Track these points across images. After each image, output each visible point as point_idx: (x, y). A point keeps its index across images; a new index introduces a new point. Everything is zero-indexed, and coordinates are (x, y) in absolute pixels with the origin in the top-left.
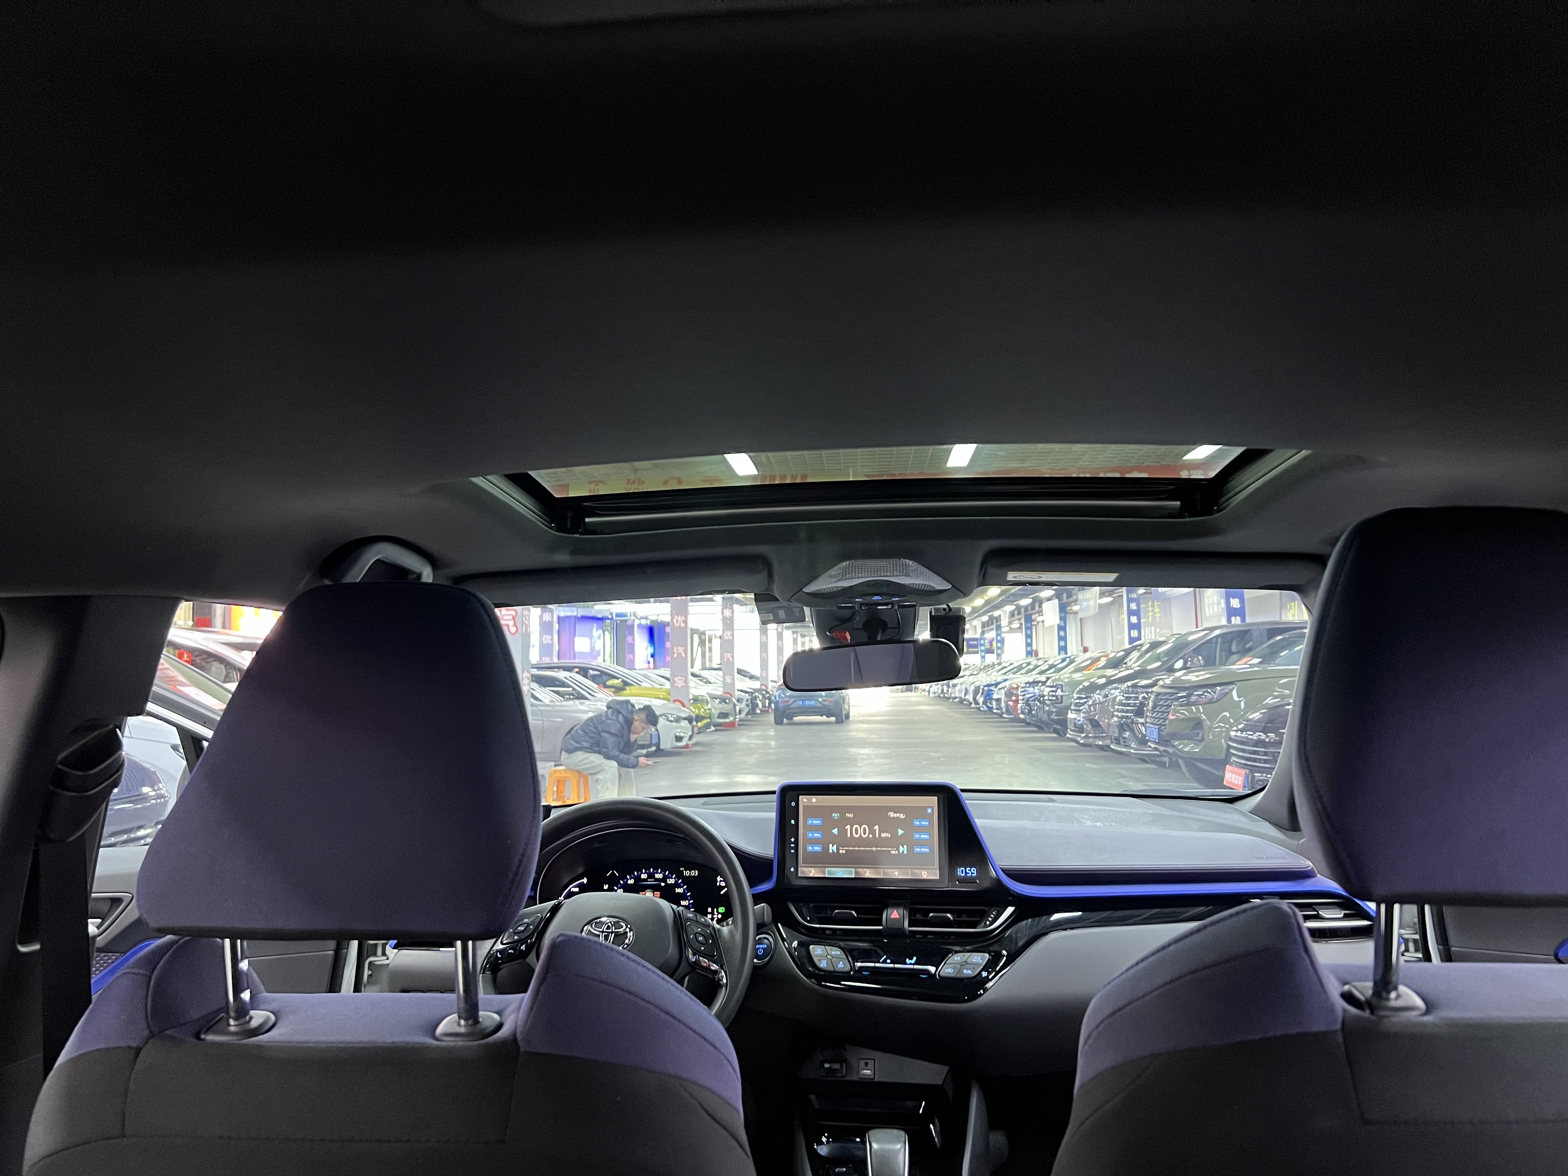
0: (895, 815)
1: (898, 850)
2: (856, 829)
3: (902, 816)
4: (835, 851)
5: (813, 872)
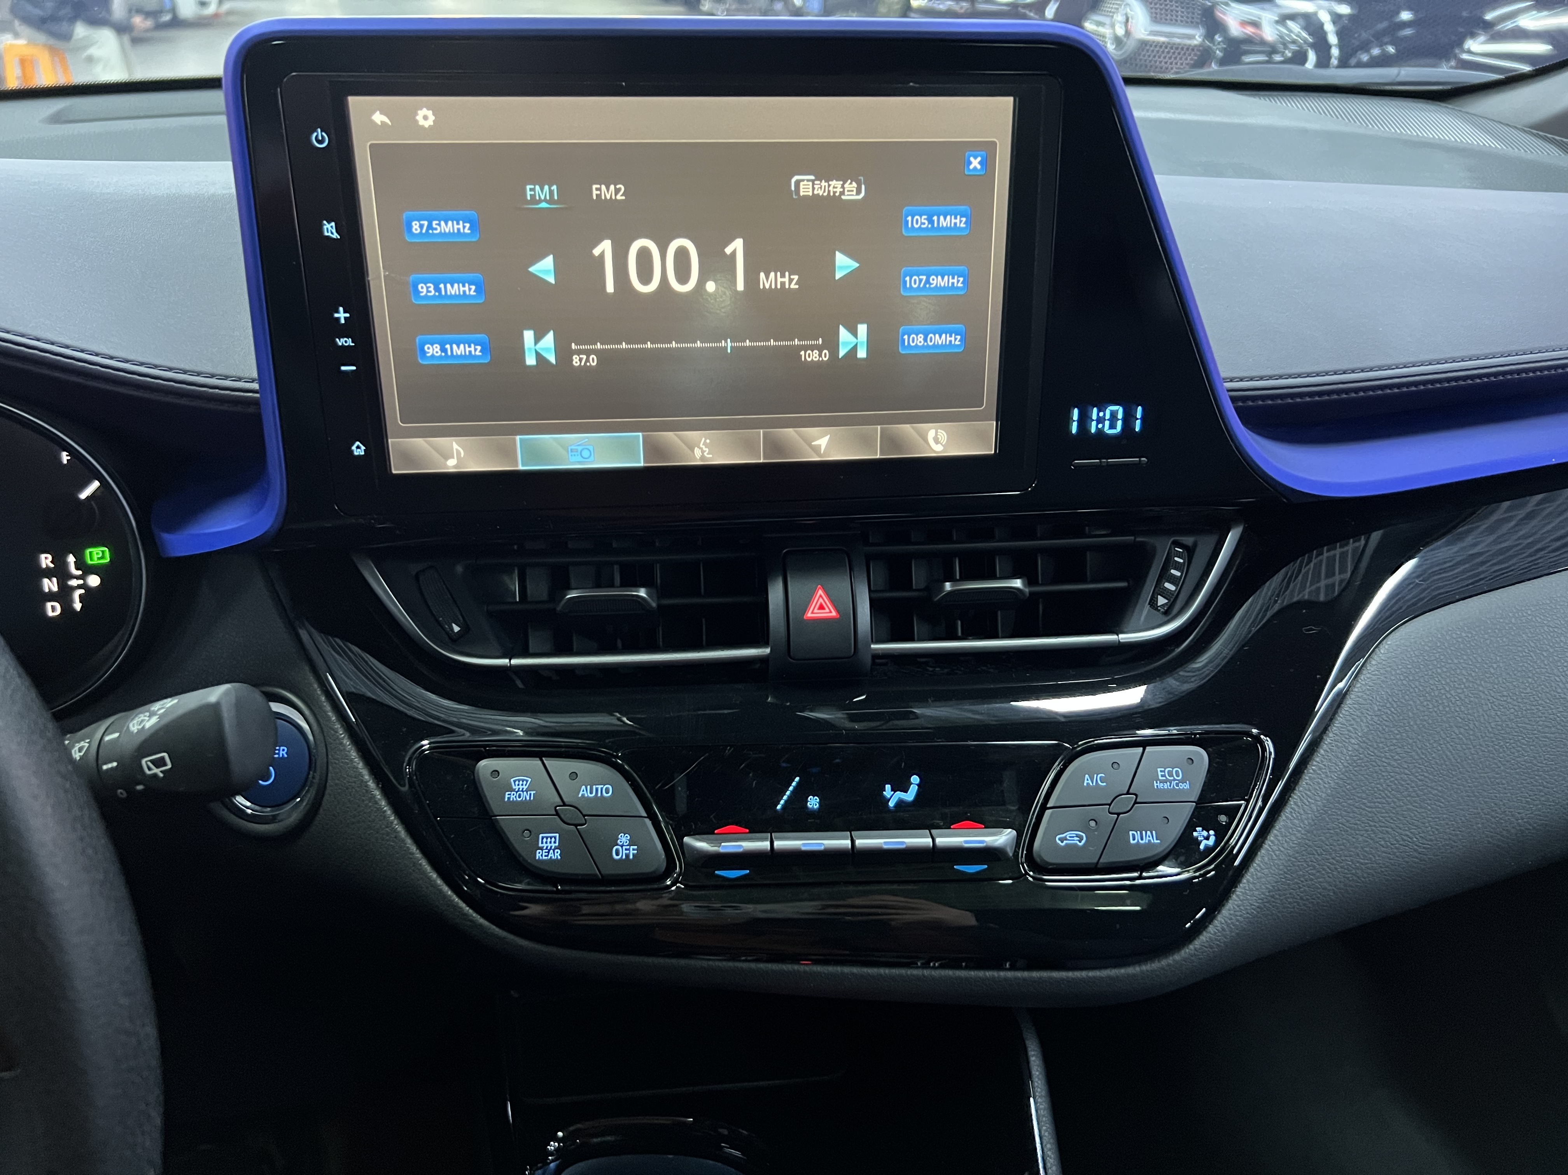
0: (822, 188)
1: (833, 344)
2: (644, 256)
3: (851, 191)
4: (552, 359)
5: (458, 452)
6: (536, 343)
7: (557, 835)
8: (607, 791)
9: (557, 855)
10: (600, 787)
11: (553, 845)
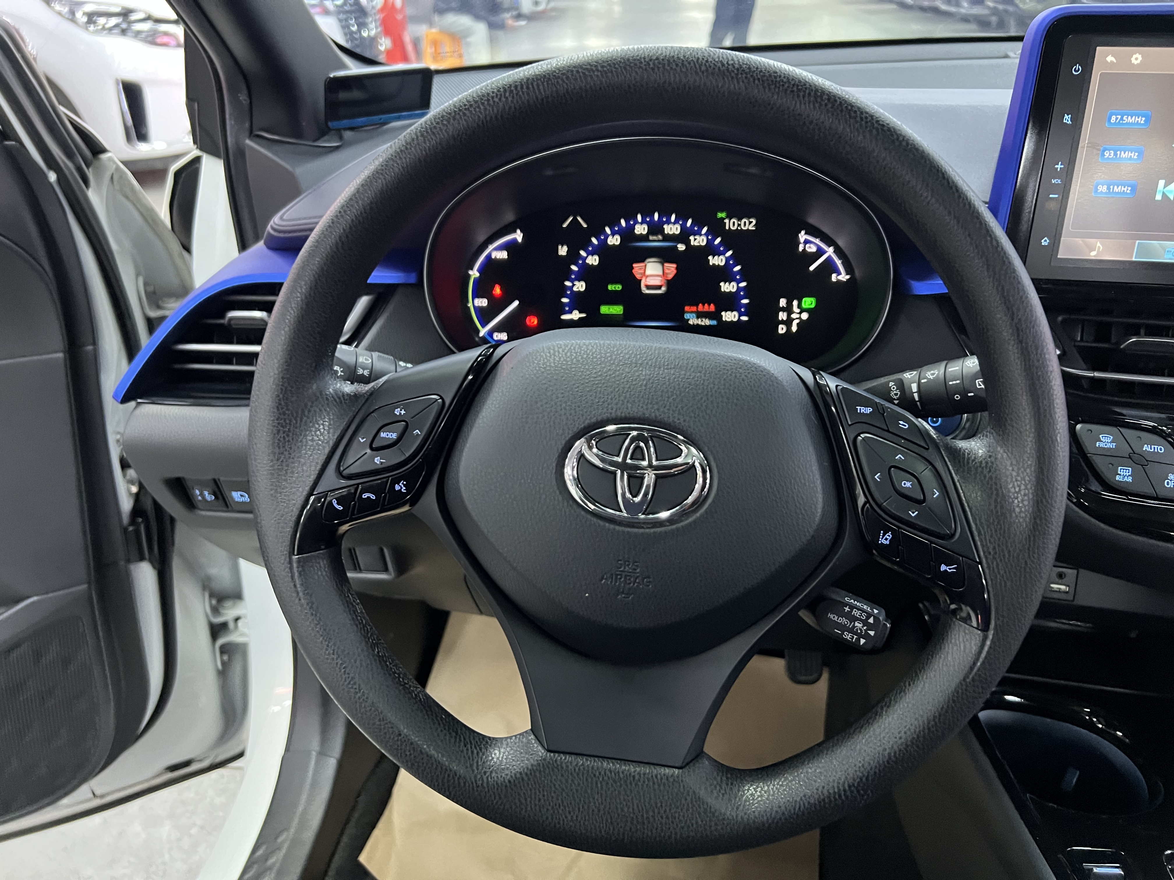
5: (1099, 247)
6: (1164, 188)
7: (1130, 469)
8: (1161, 449)
9: (1130, 479)
10: (1156, 447)
11: (1128, 474)
